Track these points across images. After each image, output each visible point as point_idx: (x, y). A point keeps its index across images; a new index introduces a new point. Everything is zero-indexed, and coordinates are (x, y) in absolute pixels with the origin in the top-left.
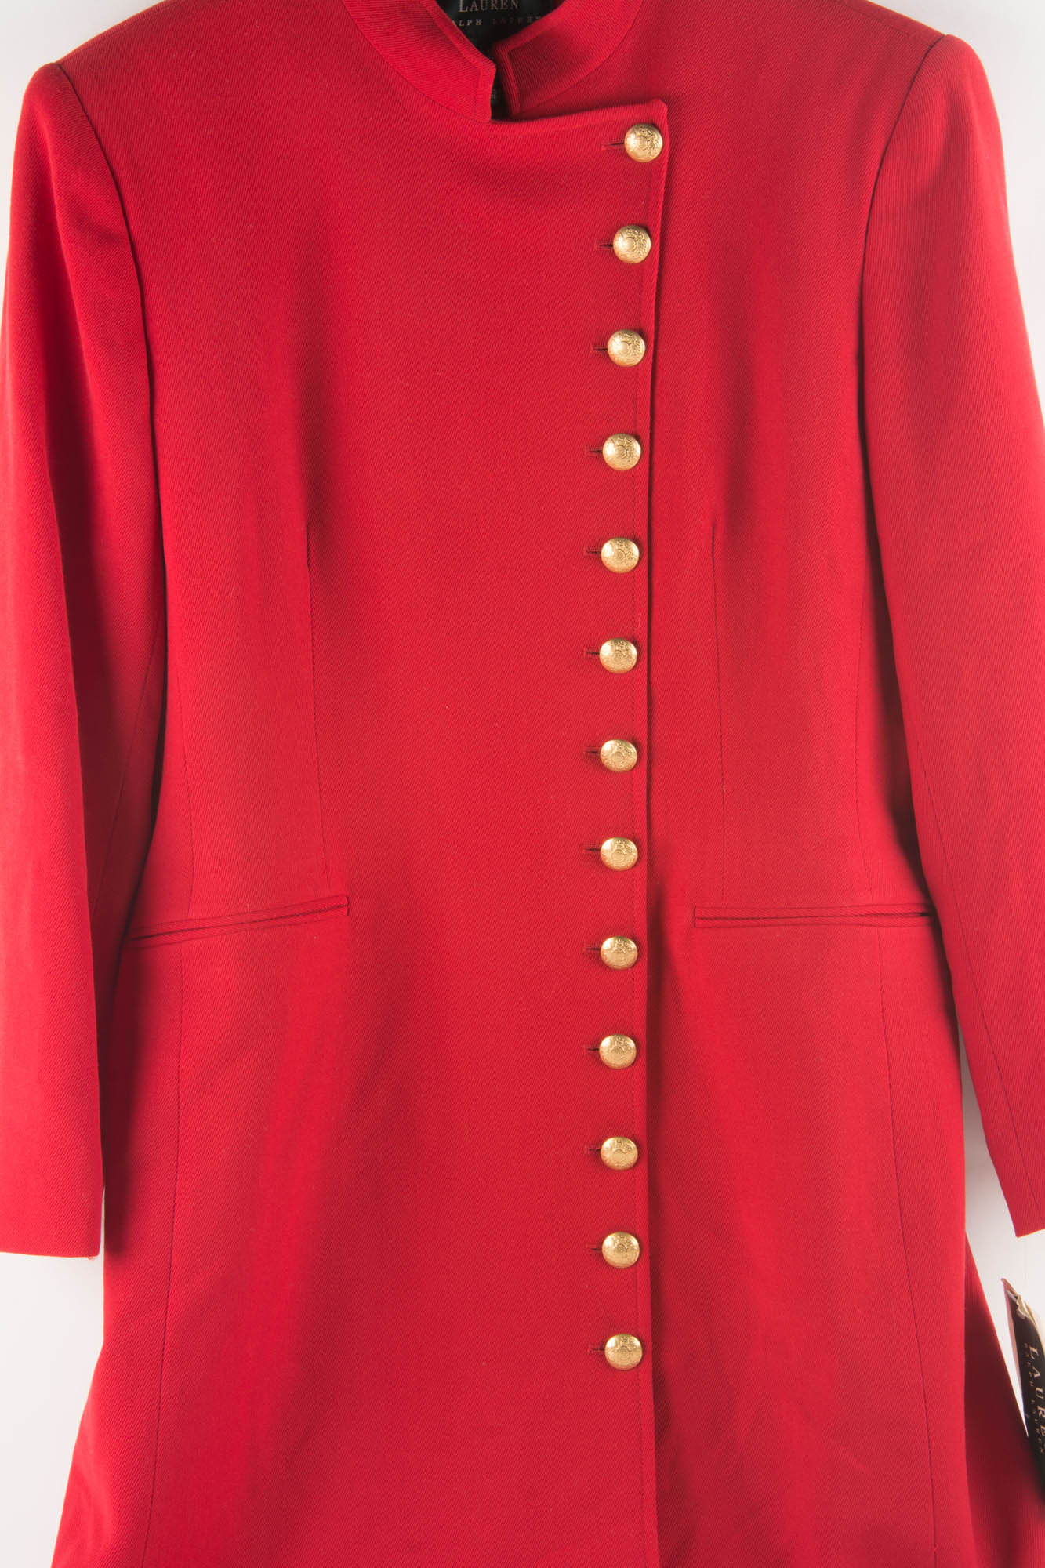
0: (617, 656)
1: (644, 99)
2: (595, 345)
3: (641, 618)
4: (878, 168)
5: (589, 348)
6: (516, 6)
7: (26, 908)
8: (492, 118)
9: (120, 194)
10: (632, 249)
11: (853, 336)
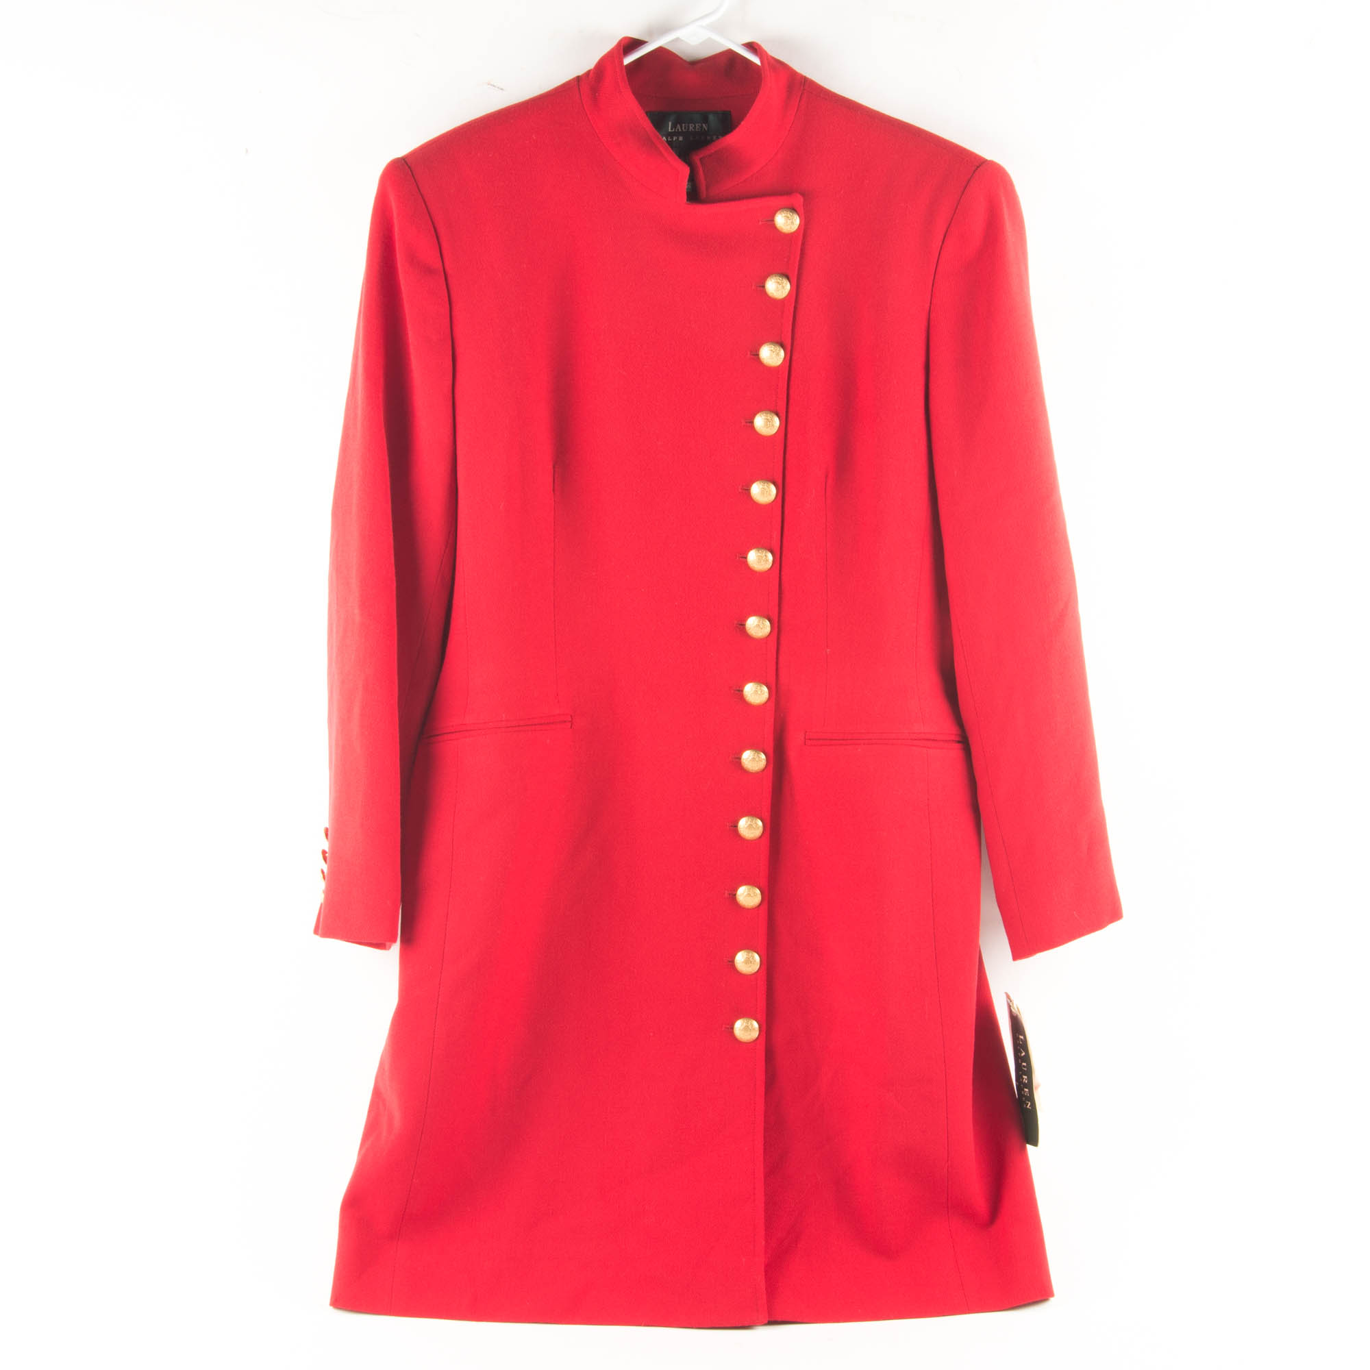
0: (759, 560)
1: (788, 192)
2: (751, 351)
3: (776, 535)
4: (940, 244)
5: (747, 354)
6: (706, 129)
7: (357, 710)
8: (687, 200)
9: (439, 242)
10: (777, 290)
11: (922, 353)
